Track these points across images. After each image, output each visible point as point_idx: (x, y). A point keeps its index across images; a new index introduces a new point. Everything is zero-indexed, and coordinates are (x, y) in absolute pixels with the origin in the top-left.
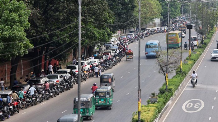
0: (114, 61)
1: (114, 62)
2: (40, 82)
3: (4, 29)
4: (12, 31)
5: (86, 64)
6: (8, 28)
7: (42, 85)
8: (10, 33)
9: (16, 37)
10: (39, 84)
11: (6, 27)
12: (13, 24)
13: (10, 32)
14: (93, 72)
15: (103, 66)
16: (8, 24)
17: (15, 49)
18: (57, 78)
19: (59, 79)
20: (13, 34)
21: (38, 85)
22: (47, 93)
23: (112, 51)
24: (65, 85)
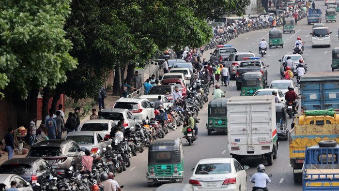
0: (197, 99)
1: (198, 101)
2: (61, 152)
3: (14, 20)
4: (36, 25)
5: (141, 108)
6: (26, 16)
7: (65, 158)
8: (31, 31)
9: (48, 39)
10: (57, 157)
11: (21, 14)
12: (35, 7)
13: (32, 27)
14: (161, 126)
15: (178, 113)
16: (24, 7)
17: (43, 70)
18: (93, 142)
19: (96, 144)
20: (41, 31)
21: (57, 159)
22: (86, 180)
23: (182, 74)
24: (116, 158)
